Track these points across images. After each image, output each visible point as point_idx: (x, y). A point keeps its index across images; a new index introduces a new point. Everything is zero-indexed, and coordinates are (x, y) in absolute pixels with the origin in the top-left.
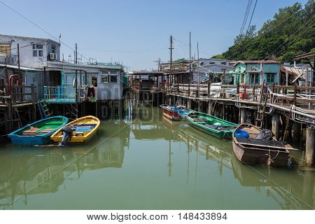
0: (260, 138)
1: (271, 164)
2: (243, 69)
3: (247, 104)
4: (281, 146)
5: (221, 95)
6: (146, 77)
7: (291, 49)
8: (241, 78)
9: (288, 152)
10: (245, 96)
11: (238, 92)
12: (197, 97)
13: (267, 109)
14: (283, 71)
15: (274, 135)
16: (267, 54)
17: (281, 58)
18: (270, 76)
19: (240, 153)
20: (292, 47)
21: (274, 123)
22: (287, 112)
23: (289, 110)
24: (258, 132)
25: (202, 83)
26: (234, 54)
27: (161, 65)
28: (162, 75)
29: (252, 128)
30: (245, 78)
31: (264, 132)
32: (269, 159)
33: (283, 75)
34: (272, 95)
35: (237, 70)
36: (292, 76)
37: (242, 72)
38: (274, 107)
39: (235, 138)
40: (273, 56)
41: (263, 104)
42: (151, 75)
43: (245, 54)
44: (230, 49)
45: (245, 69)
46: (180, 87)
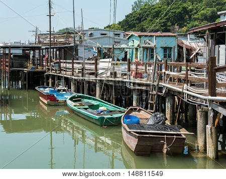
0: (151, 123)
1: (168, 153)
2: (137, 43)
3: (139, 85)
4: (176, 130)
5: (111, 74)
6: (19, 52)
7: (195, 19)
8: (134, 52)
9: (184, 136)
10: (138, 75)
11: (129, 70)
12: (82, 76)
13: (160, 89)
14: (181, 45)
15: (167, 119)
16: (169, 24)
17: (185, 29)
18: (167, 51)
19: (133, 143)
20: (196, 16)
21: (168, 105)
22: (179, 93)
23: (181, 90)
24: (149, 116)
25: (89, 59)
26: (132, 23)
27: (39, 36)
28: (39, 48)
29: (142, 112)
30: (139, 53)
31: (156, 115)
32: (165, 146)
33: (181, 50)
34: (165, 73)
35: (130, 44)
36: (190, 51)
37: (136, 46)
38: (167, 87)
39: (125, 125)
40: (176, 27)
41: (156, 84)
42: (25, 48)
43: (145, 24)
44: (127, 16)
45: (138, 43)
46: (62, 64)
